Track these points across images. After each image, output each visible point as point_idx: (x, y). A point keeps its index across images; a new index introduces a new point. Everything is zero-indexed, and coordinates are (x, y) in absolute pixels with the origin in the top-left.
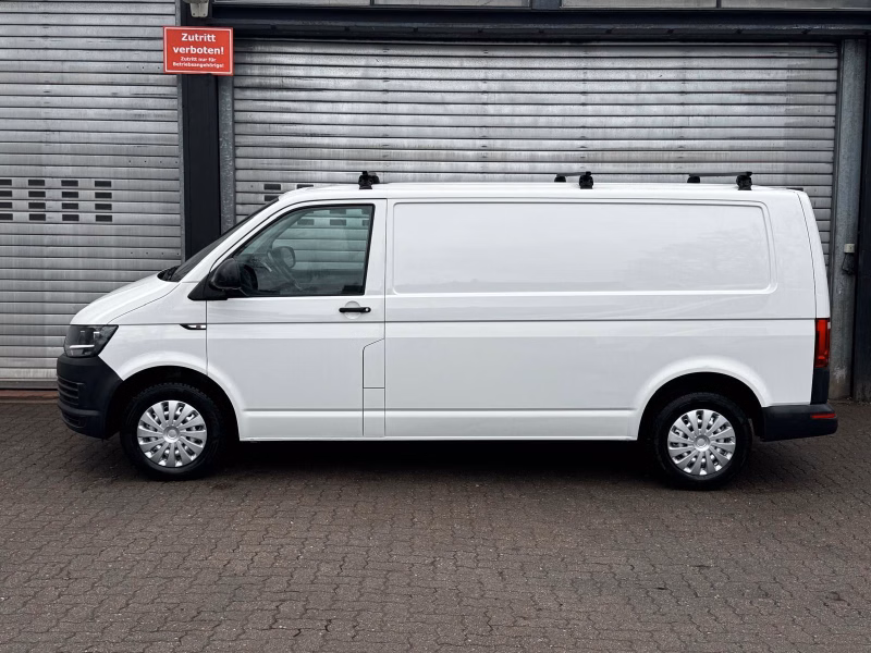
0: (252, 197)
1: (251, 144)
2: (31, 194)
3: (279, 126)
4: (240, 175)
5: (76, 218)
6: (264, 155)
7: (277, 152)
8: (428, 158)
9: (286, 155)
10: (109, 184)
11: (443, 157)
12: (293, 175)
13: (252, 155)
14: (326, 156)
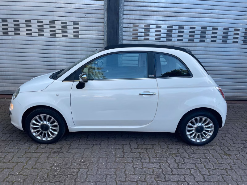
0: (128, 30)
1: (129, 9)
2: (51, 27)
3: (139, 3)
4: (125, 21)
5: (66, 36)
6: (134, 14)
7: (138, 13)
8: (191, 16)
9: (141, 14)
10: (78, 24)
11: (197, 16)
12: (143, 22)
13: (129, 14)
14: (155, 15)
